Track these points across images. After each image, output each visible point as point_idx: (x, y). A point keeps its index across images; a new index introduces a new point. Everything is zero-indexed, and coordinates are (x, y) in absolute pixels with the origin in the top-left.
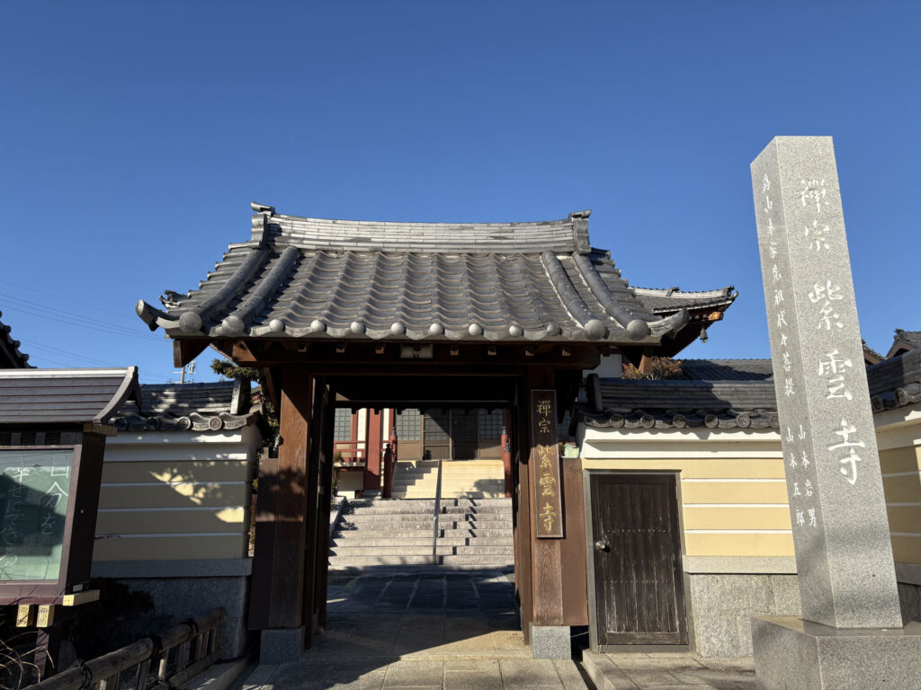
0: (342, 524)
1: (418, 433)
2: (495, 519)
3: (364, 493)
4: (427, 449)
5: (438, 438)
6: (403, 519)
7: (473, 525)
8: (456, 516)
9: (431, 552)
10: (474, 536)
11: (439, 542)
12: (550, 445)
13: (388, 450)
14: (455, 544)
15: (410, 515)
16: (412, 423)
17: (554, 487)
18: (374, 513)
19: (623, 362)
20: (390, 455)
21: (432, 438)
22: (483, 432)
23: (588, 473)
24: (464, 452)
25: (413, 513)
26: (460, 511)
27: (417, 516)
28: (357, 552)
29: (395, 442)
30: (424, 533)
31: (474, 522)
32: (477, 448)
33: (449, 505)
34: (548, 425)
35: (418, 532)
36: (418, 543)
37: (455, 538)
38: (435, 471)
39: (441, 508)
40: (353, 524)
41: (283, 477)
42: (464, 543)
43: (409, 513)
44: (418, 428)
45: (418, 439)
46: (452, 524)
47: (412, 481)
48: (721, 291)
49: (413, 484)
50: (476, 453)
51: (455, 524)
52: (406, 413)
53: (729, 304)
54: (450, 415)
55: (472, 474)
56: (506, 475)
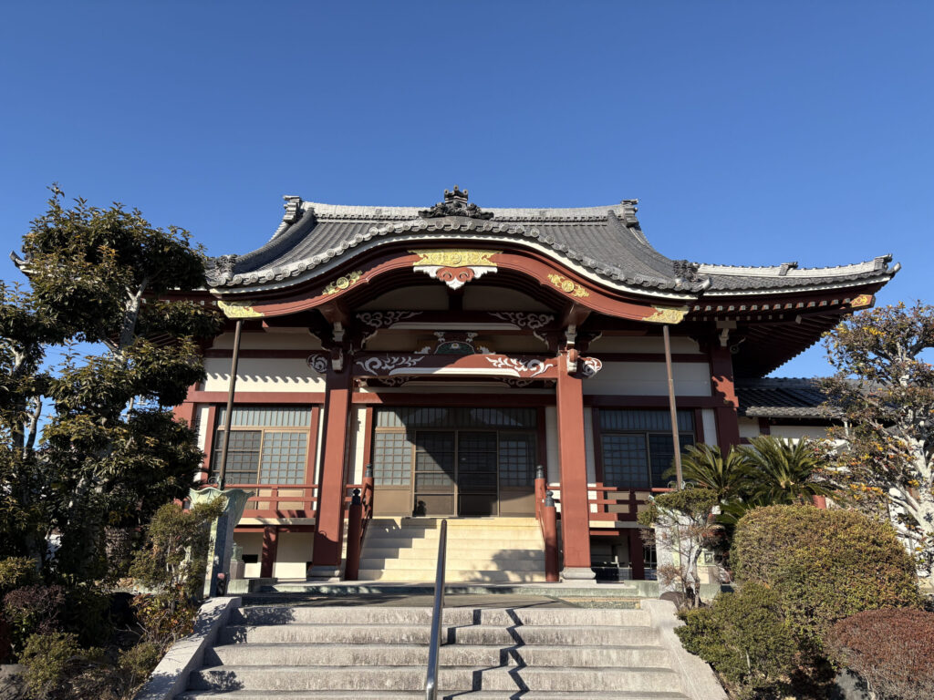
0: (206, 673)
1: (407, 475)
2: (571, 663)
3: (316, 570)
4: (420, 498)
5: (437, 483)
6: (355, 659)
7: (520, 683)
8: (479, 654)
13: (357, 500)
15: (371, 649)
16: (398, 467)
18: (292, 641)
19: (712, 374)
20: (358, 509)
21: (427, 483)
22: (504, 475)
24: (476, 505)
25: (381, 642)
26: (487, 641)
27: (388, 652)
29: (371, 488)
31: (522, 673)
32: (496, 500)
33: (463, 621)
39: (445, 630)
40: (234, 674)
43: (370, 642)
44: (407, 467)
45: (406, 483)
46: (471, 678)
47: (393, 550)
48: (873, 263)
49: (395, 556)
50: (494, 506)
51: (478, 677)
52: (390, 444)
53: (886, 282)
54: (456, 448)
55: (491, 541)
56: (547, 545)
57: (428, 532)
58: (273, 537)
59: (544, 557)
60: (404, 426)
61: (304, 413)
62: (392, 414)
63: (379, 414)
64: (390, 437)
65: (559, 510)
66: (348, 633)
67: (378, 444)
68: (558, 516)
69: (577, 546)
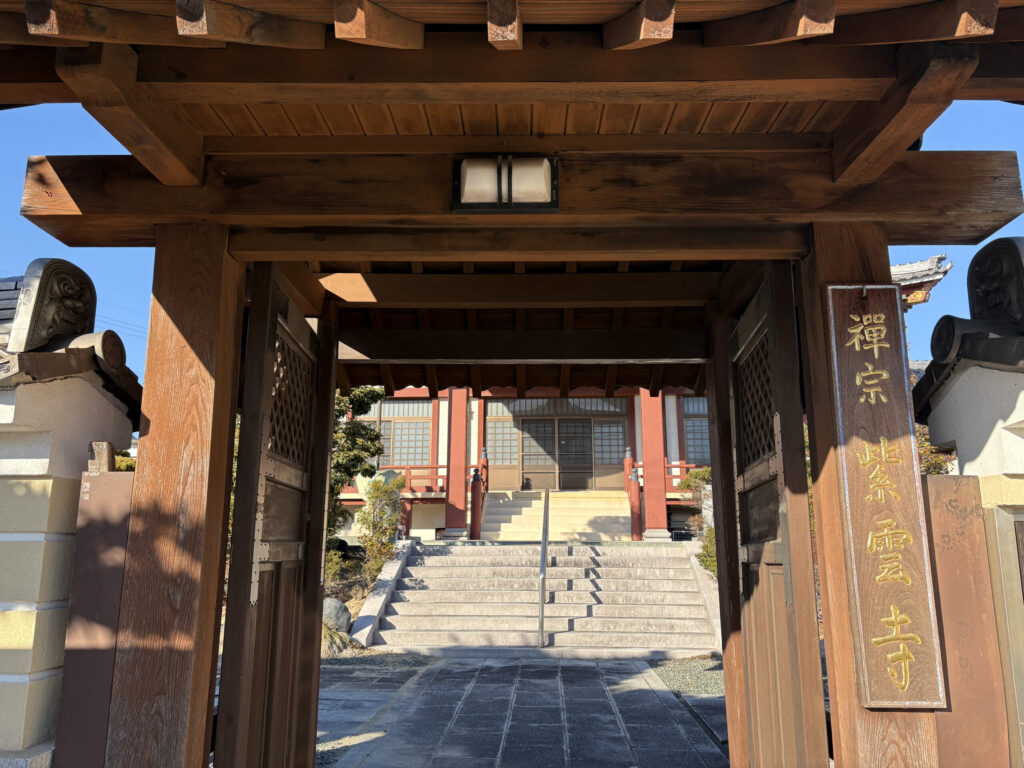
0: (406, 580)
1: (515, 456)
2: (630, 576)
3: (445, 533)
4: (526, 476)
5: (540, 462)
6: (494, 574)
7: (596, 586)
8: (572, 571)
9: (536, 627)
10: (599, 602)
11: (549, 610)
12: (891, 437)
13: (476, 477)
14: (572, 614)
15: (504, 569)
16: (507, 450)
17: (910, 559)
18: (454, 565)
20: (478, 484)
21: (532, 463)
22: (598, 455)
23: (1011, 518)
24: (574, 479)
25: (509, 565)
26: (576, 564)
27: (514, 570)
28: (426, 624)
29: (486, 467)
30: (525, 596)
31: (598, 581)
32: (591, 476)
33: (562, 553)
34: (882, 384)
35: (516, 593)
36: (517, 612)
37: (570, 604)
38: (538, 505)
39: (549, 559)
40: (422, 581)
41: (136, 526)
42: (585, 613)
43: (502, 565)
44: (515, 449)
45: (515, 463)
46: (566, 583)
47: (507, 517)
48: (928, 262)
49: (509, 521)
50: (590, 481)
51: (570, 583)
52: (499, 431)
53: (939, 280)
54: (557, 433)
55: (586, 509)
56: (632, 512)
57: (535, 503)
58: (408, 507)
59: (630, 521)
60: (511, 415)
61: (426, 405)
62: (500, 405)
63: (489, 405)
64: (499, 425)
65: (642, 484)
66: (488, 560)
67: (489, 431)
68: (641, 489)
69: (656, 512)
